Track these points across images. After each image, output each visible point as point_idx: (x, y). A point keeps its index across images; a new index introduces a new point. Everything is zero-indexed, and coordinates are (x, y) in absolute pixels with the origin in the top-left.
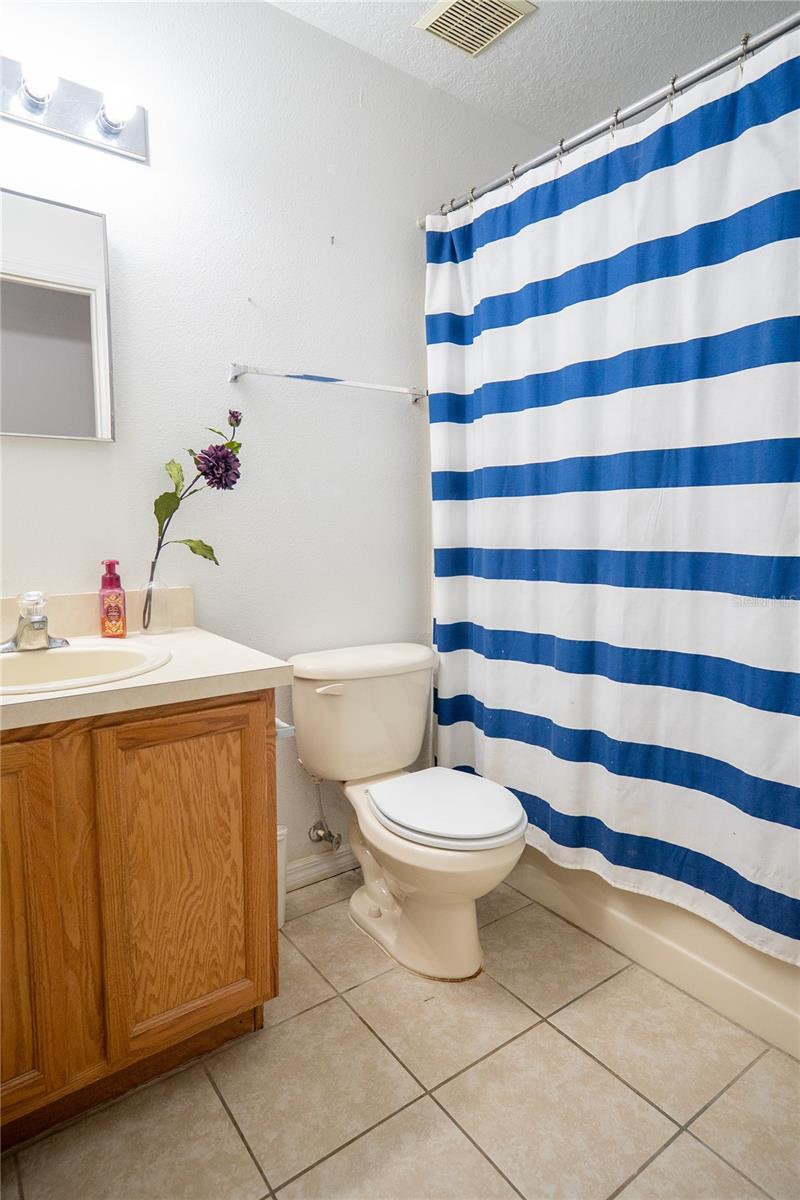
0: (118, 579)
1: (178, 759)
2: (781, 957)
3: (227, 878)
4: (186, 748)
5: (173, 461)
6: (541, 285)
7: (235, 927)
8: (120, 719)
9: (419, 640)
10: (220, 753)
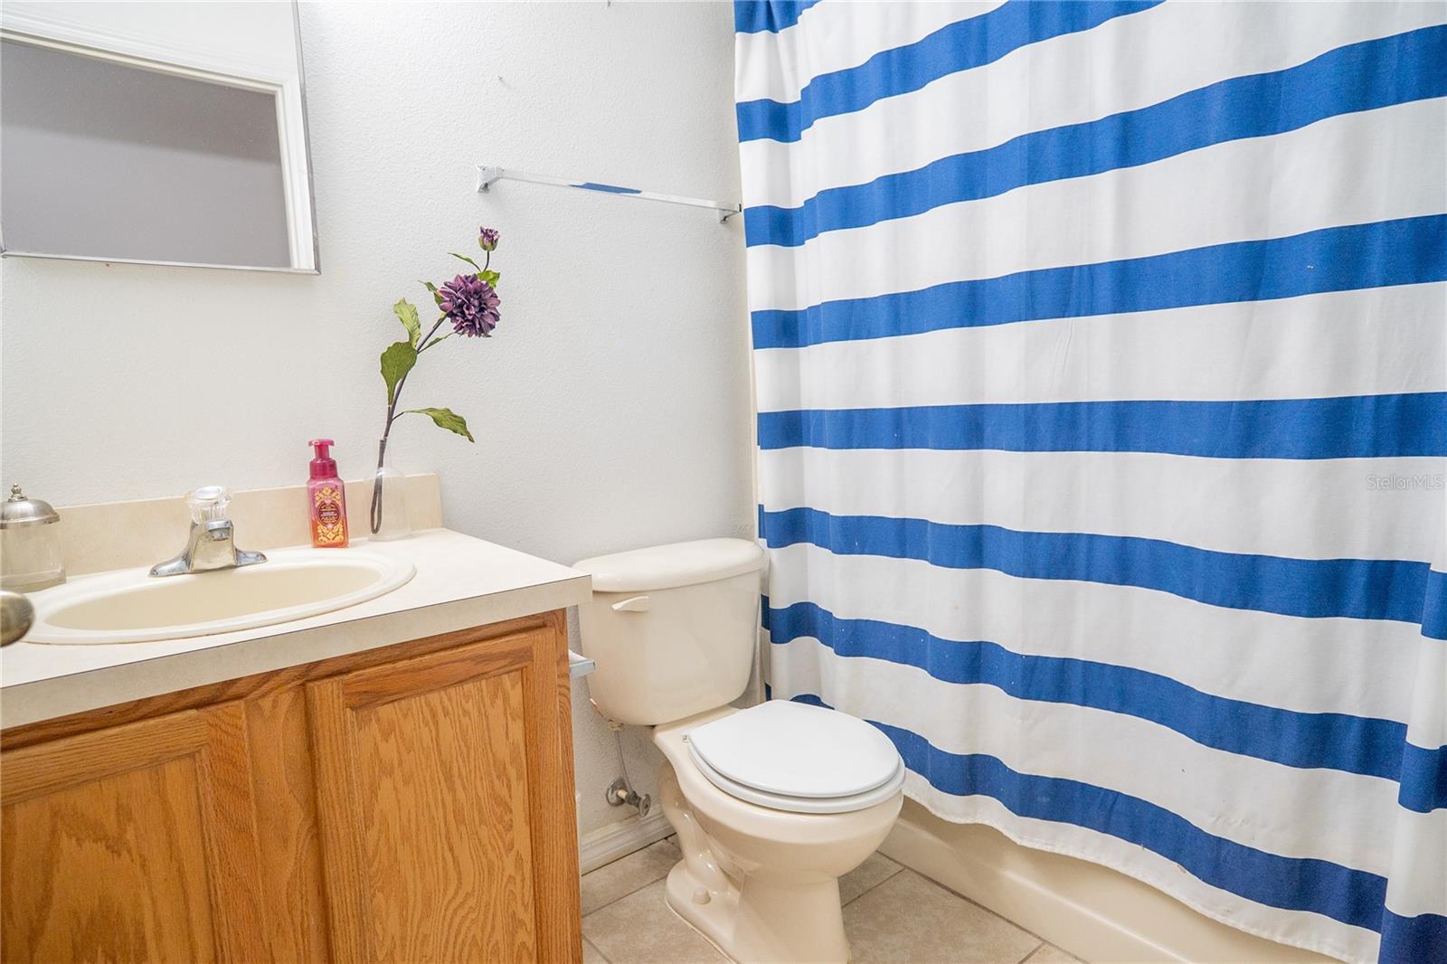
0: (333, 465)
1: (434, 716)
2: (1253, 932)
3: (510, 876)
4: (445, 699)
5: (404, 301)
6: (894, 55)
7: (523, 944)
8: (348, 664)
9: (740, 534)
10: (493, 703)
